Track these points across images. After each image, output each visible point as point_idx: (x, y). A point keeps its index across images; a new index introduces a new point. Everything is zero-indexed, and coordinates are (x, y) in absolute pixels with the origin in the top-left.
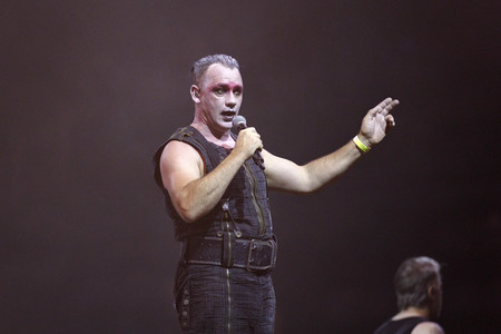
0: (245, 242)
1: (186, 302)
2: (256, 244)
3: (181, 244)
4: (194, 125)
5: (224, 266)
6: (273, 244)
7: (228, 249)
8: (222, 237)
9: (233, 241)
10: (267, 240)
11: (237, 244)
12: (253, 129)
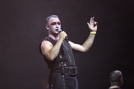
0: (67, 67)
1: (52, 86)
2: (71, 68)
3: (50, 69)
4: (49, 36)
5: (62, 75)
6: (76, 67)
7: (63, 69)
8: (61, 66)
9: (64, 67)
10: (74, 66)
11: (65, 68)
12: (64, 31)
